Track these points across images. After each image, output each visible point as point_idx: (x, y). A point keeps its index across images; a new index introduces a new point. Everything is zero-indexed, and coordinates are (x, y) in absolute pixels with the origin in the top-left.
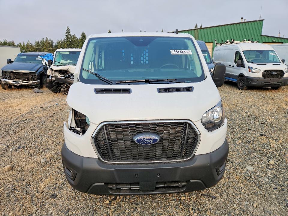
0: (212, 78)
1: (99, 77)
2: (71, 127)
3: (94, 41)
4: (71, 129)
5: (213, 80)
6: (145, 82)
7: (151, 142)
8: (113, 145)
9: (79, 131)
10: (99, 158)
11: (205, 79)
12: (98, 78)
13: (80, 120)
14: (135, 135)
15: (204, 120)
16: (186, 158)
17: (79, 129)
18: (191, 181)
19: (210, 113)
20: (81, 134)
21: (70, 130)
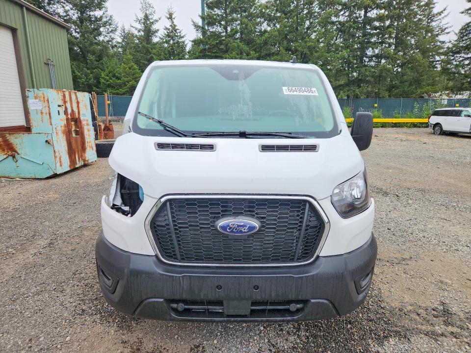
0: (352, 135)
1: (165, 126)
2: (114, 205)
3: (159, 71)
4: (114, 207)
5: (353, 138)
6: (238, 136)
7: (246, 231)
8: (182, 234)
9: (126, 211)
10: (156, 256)
11: (339, 134)
12: (162, 128)
13: (129, 194)
14: (218, 218)
15: (335, 199)
16: (304, 261)
17: (127, 208)
18: (312, 301)
19: (346, 187)
20: (130, 215)
21: (112, 208)
